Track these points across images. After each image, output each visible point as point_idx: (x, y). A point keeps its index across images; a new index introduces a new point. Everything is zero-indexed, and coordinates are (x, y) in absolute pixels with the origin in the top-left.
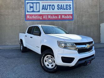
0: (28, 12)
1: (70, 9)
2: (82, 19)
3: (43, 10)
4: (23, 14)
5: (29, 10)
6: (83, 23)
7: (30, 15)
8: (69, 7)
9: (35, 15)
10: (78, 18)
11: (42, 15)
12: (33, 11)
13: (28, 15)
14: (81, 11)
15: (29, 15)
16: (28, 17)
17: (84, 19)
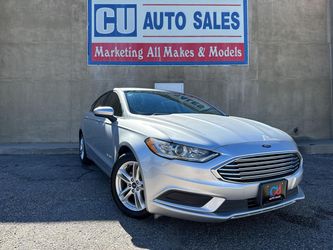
0: (97, 34)
1: (236, 28)
2: (276, 60)
3: (148, 28)
4: (83, 43)
5: (101, 30)
6: (278, 74)
7: (106, 46)
8: (231, 22)
9: (121, 46)
10: (263, 58)
11: (144, 47)
12: (115, 34)
13: (99, 45)
14: (270, 34)
15: (103, 44)
16: (99, 52)
17: (281, 59)
